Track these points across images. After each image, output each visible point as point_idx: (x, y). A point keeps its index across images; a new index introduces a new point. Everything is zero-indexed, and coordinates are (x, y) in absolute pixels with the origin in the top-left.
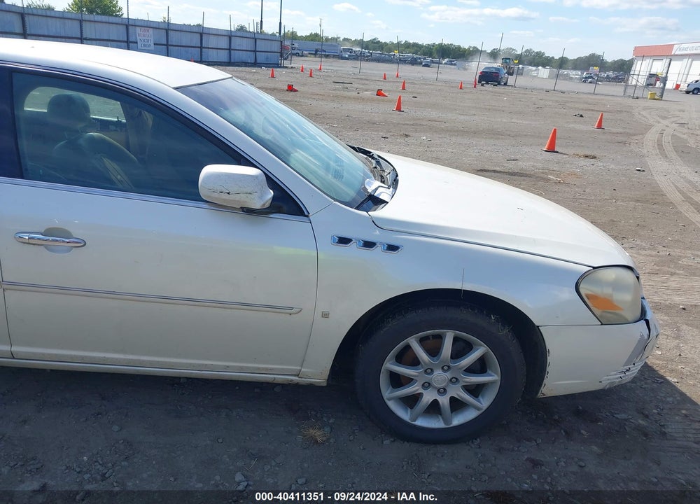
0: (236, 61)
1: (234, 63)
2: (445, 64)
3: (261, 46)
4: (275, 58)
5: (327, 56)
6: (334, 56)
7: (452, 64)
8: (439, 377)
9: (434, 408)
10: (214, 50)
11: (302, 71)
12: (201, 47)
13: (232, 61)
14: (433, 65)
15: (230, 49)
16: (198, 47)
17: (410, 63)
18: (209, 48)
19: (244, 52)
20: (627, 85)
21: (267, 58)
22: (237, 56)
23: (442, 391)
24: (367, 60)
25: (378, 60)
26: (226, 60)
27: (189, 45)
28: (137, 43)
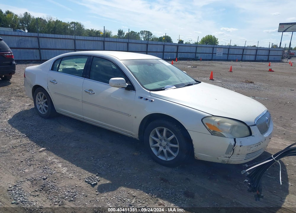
4: (279, 58)
8: (164, 143)
9: (157, 148)
11: (290, 63)
12: (242, 55)
13: (257, 60)
15: (256, 55)
18: (246, 55)
19: (263, 56)
21: (274, 59)
22: (259, 58)
23: (161, 145)
26: (253, 60)
27: (238, 54)
28: (216, 54)
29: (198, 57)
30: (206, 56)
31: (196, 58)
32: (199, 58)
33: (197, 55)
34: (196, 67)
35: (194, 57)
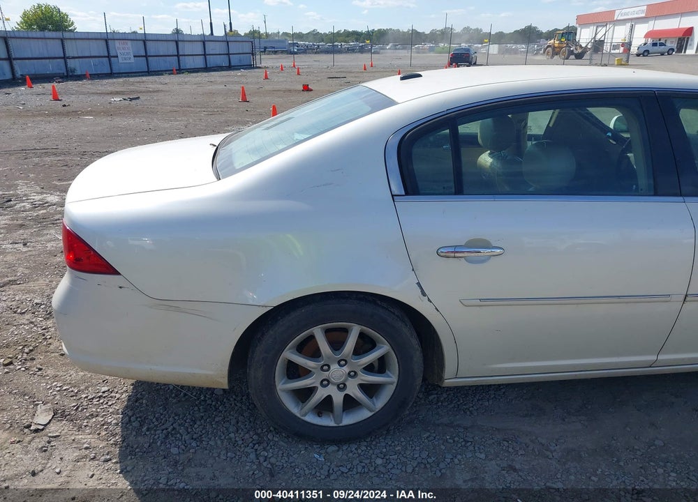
0: (212, 66)
1: (210, 68)
2: (389, 49)
3: (234, 48)
4: (246, 59)
5: (275, 52)
6: (282, 52)
7: (396, 49)
10: (190, 57)
11: (282, 70)
12: (178, 56)
13: (208, 66)
14: (381, 51)
15: (205, 55)
16: (175, 56)
17: (359, 52)
18: (185, 55)
19: (219, 56)
20: (603, 53)
21: (240, 60)
22: (213, 61)
24: (316, 53)
25: (327, 52)
26: (202, 67)
27: (166, 54)
28: (117, 57)
29: (73, 71)
30: (95, 65)
31: (71, 74)
32: (78, 72)
33: (71, 63)
34: (138, 98)
35: (64, 71)
